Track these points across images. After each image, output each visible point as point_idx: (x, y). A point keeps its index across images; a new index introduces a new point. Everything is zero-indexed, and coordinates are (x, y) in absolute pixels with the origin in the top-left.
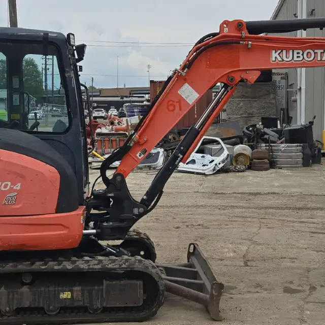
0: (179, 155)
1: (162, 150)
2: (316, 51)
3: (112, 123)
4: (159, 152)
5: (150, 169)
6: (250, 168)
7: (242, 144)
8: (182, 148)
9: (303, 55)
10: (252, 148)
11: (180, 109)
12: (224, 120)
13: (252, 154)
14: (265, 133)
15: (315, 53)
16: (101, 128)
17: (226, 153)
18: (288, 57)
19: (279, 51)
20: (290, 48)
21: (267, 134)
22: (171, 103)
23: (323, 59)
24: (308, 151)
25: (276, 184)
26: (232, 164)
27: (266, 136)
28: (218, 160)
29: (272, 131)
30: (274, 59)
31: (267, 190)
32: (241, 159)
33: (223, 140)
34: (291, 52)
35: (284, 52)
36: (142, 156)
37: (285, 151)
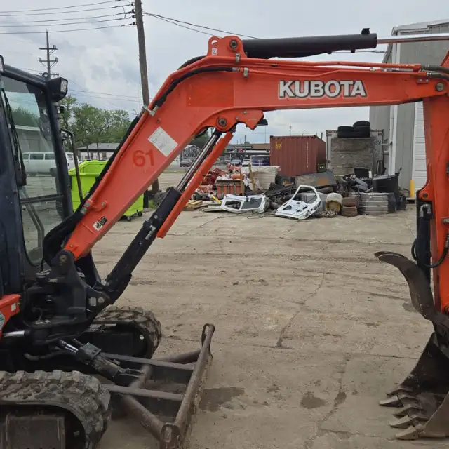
0: (151, 226)
1: (264, 196)
2: (342, 83)
3: (231, 172)
4: (261, 199)
5: (253, 213)
6: (340, 213)
7: (335, 192)
8: (156, 217)
9: (323, 88)
10: (343, 196)
11: (152, 163)
12: (329, 170)
13: (343, 201)
14: (356, 183)
15: (341, 86)
16: (220, 176)
17: (318, 200)
18: (302, 91)
19: (290, 83)
20: (305, 79)
21: (358, 183)
22: (139, 154)
23: (352, 95)
24: (394, 199)
25: (358, 231)
26: (324, 210)
27: (357, 186)
28: (311, 206)
29: (364, 181)
30: (282, 94)
31: (347, 237)
32: (332, 205)
33: (317, 188)
34: (306, 84)
35: (297, 83)
36: (100, 227)
37: (372, 199)
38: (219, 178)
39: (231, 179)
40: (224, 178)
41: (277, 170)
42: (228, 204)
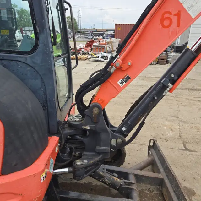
0: (169, 84)
3: (99, 41)
6: (158, 63)
8: (173, 76)
11: (178, 25)
13: (159, 57)
16: (95, 43)
22: (167, 15)
36: (124, 84)
37: (174, 56)
38: (94, 44)
39: (100, 45)
40: (96, 44)
41: (119, 41)
42: (102, 57)
